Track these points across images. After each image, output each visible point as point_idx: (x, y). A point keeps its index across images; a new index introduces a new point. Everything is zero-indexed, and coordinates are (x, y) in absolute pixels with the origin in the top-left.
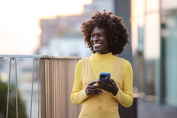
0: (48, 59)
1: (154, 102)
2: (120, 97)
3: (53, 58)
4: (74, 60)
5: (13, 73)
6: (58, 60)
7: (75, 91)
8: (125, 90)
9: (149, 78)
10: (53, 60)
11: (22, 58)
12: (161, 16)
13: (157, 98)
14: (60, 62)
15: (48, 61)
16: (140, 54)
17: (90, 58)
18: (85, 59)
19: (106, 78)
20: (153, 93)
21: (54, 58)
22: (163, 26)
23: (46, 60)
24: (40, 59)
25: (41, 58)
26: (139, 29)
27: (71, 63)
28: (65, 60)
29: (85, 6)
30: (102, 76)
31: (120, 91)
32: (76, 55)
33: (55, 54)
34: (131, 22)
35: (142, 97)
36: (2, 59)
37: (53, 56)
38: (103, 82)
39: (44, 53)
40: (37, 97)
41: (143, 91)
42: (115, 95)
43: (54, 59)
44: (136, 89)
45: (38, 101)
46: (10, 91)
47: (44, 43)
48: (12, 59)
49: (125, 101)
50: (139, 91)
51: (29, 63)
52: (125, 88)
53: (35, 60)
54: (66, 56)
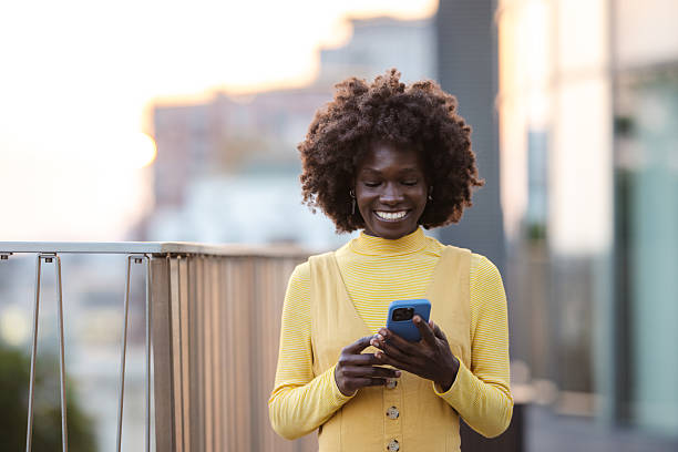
0: (184, 256)
1: (588, 419)
2: (464, 393)
3: (200, 254)
4: (280, 259)
5: (48, 311)
6: (219, 262)
7: (285, 383)
8: (481, 369)
9: (571, 325)
10: (203, 260)
11: (83, 252)
12: (615, 89)
13: (602, 402)
14: (229, 267)
15: (183, 265)
16: (536, 234)
17: (338, 253)
18: (321, 260)
19: (417, 318)
20: (586, 385)
21: (207, 251)
22: (623, 127)
23: (173, 263)
24: (150, 256)
25: (155, 255)
26: (530, 137)
27: (269, 273)
28: (248, 261)
29: (325, 54)
30: (400, 314)
31: (465, 375)
32: (290, 240)
33: (210, 239)
34: (498, 115)
35: (542, 401)
36: (7, 257)
37: (201, 247)
38: (398, 338)
39: (168, 234)
40: (142, 403)
41: (549, 377)
42: (446, 388)
43: (207, 255)
44: (523, 370)
45: (145, 417)
46: (37, 381)
47: (168, 195)
48: (43, 260)
49: (484, 409)
50: (534, 376)
51: (111, 273)
52: (481, 361)
53: (133, 261)
54: (253, 244)
